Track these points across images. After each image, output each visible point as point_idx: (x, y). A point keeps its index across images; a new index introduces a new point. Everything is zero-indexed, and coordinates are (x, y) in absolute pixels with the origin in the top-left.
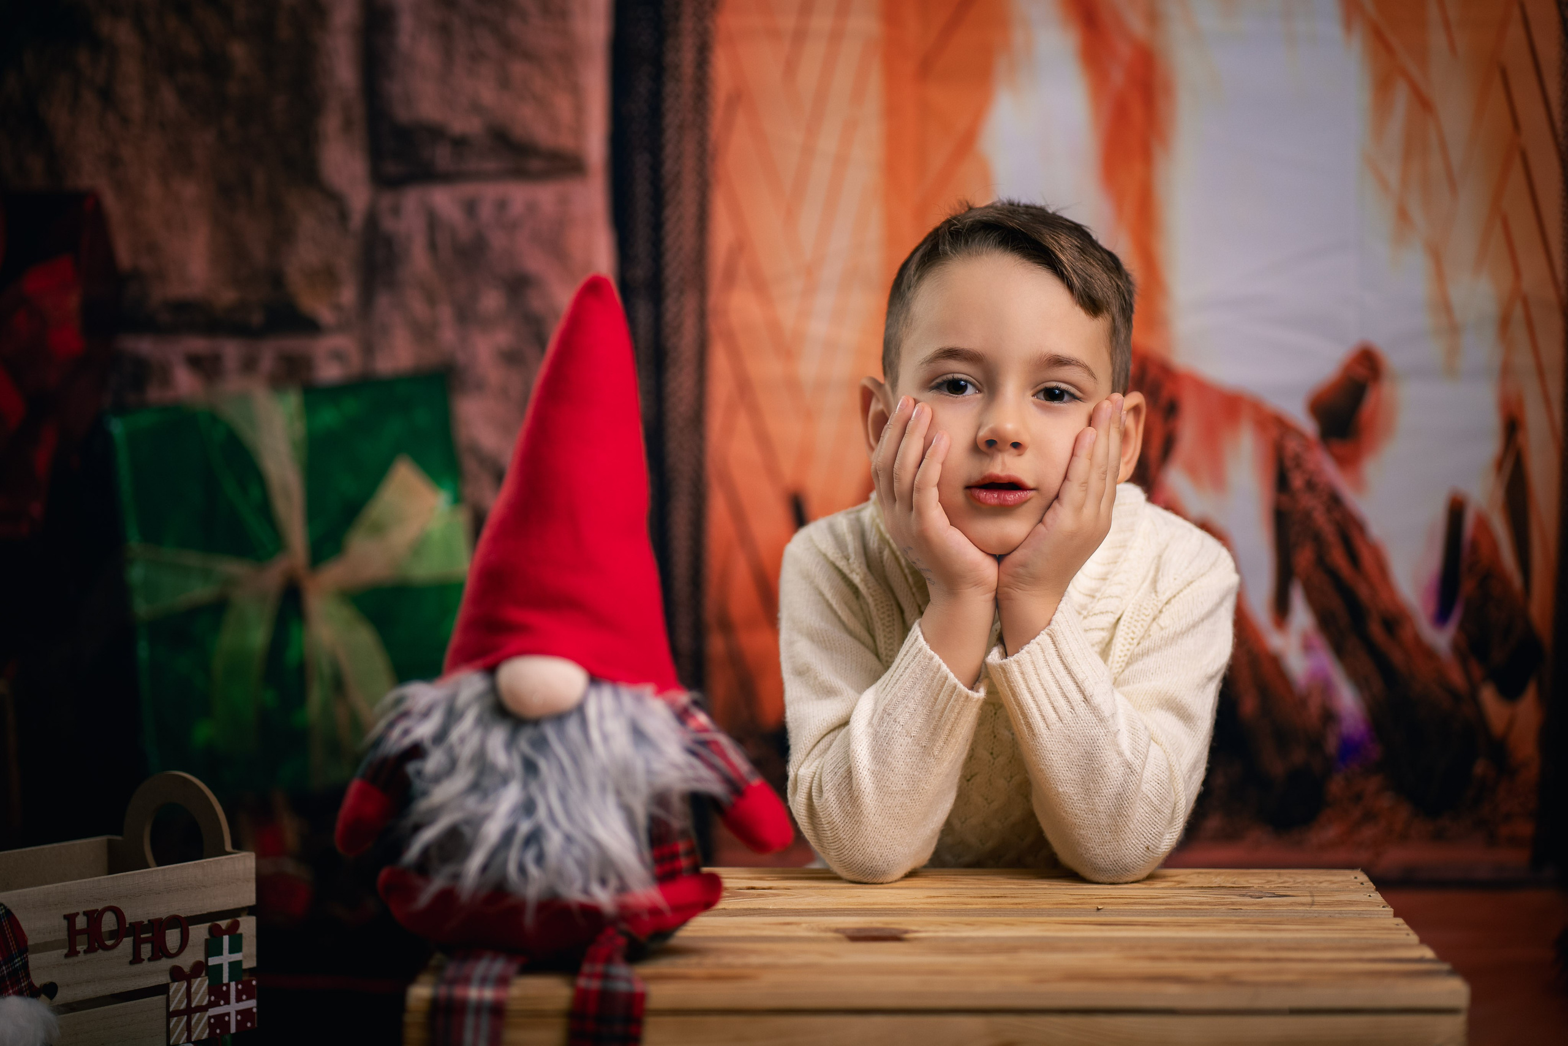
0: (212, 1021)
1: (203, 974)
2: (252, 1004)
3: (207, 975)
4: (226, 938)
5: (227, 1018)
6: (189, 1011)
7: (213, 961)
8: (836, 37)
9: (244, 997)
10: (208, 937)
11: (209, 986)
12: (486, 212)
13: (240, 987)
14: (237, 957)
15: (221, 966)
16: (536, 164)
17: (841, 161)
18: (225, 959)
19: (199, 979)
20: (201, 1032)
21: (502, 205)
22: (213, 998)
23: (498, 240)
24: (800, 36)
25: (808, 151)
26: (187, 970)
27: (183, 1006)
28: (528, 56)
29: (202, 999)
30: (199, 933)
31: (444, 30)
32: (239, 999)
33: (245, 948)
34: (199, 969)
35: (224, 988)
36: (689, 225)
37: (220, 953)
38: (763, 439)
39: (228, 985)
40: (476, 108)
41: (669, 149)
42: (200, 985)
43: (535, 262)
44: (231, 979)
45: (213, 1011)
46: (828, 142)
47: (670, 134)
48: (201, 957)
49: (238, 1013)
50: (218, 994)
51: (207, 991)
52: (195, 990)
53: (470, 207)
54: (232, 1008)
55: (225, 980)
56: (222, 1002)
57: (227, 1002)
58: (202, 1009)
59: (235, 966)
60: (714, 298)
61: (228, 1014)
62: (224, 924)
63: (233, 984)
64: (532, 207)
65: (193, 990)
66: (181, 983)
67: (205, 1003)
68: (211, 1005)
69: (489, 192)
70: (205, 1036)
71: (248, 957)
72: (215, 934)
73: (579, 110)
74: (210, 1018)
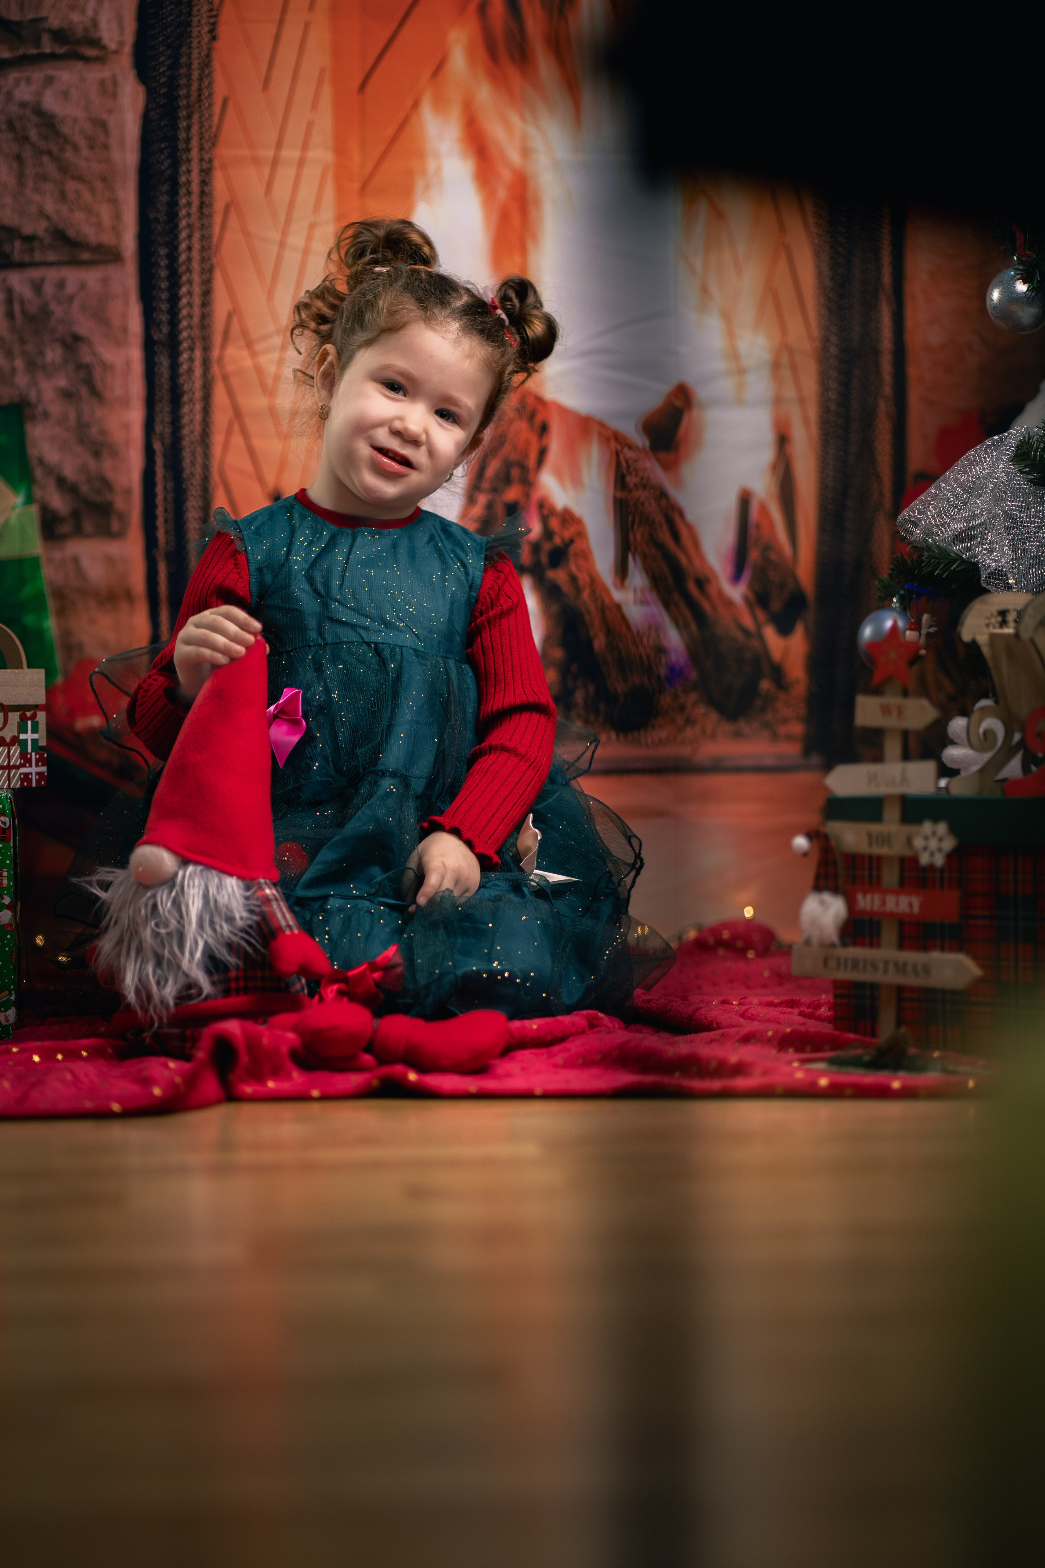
0: (22, 776)
1: (17, 745)
2: (44, 769)
3: (19, 745)
4: (29, 722)
5: (30, 776)
6: (9, 767)
7: (22, 736)
8: (301, 163)
9: (40, 764)
10: (19, 720)
11: (20, 752)
12: (49, 289)
13: (37, 756)
14: (36, 736)
15: (27, 740)
16: (86, 256)
17: (306, 252)
18: (28, 736)
19: (14, 747)
20: (16, 783)
21: (61, 285)
22: (22, 761)
23: (57, 310)
24: (275, 163)
25: (282, 245)
26: (8, 740)
27: (6, 763)
28: (80, 178)
29: (16, 761)
30: (14, 717)
31: (19, 158)
32: (37, 765)
33: (40, 732)
34: (15, 740)
35: (29, 756)
36: (197, 300)
37: (27, 733)
38: (251, 452)
39: (31, 754)
40: (42, 214)
41: (183, 246)
42: (15, 751)
43: (84, 326)
44: (32, 751)
45: (23, 770)
46: (296, 239)
47: (183, 234)
48: (16, 734)
49: (37, 773)
50: (25, 759)
51: (19, 756)
52: (12, 754)
53: (37, 287)
54: (33, 770)
55: (29, 751)
56: (28, 765)
57: (31, 766)
58: (17, 767)
59: (34, 741)
60: (215, 353)
61: (31, 773)
62: (28, 714)
63: (33, 754)
64: (83, 286)
65: (11, 754)
66: (4, 747)
67: (18, 763)
68: (22, 765)
69: (52, 275)
70: (18, 786)
71: (41, 737)
72: (23, 718)
73: (117, 216)
74: (21, 774)
